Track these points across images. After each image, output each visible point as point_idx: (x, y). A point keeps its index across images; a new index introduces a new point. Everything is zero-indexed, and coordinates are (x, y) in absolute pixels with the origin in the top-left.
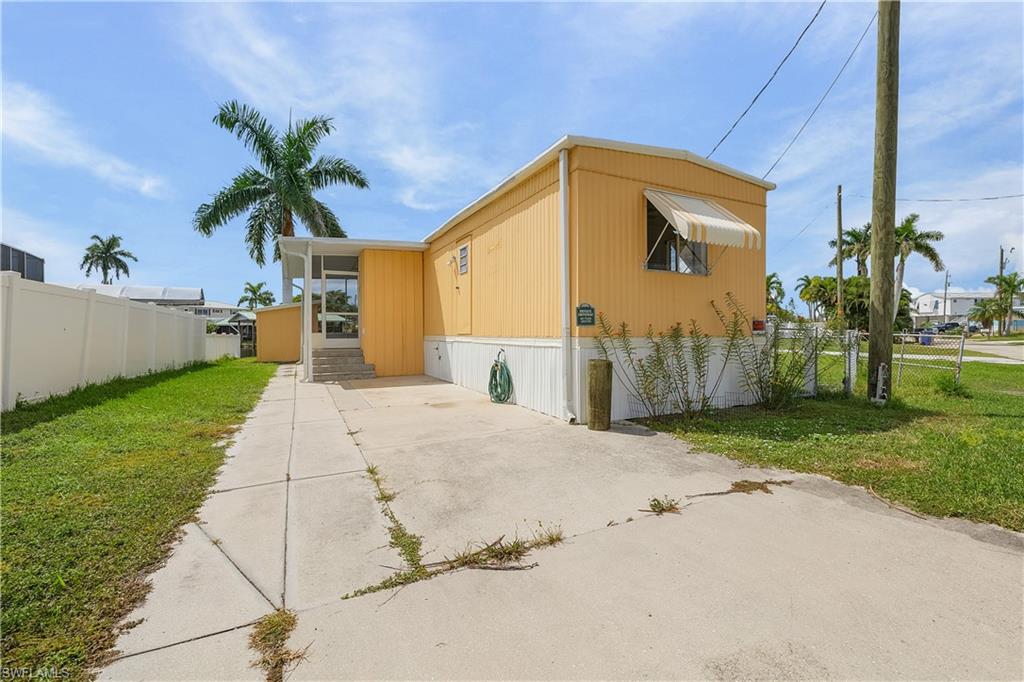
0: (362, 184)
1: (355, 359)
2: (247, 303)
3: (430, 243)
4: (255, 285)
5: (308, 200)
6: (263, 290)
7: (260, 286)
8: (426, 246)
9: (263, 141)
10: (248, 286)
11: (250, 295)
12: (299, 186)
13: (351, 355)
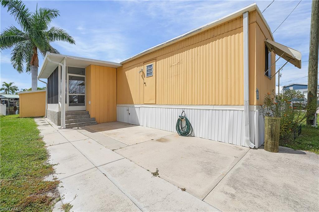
0: (72, 42)
1: (85, 116)
2: (3, 91)
3: (123, 64)
4: (8, 83)
5: (47, 44)
6: (12, 85)
7: (11, 84)
8: (121, 65)
9: (23, 15)
10: (4, 84)
11: (6, 87)
12: (42, 37)
13: (83, 114)
